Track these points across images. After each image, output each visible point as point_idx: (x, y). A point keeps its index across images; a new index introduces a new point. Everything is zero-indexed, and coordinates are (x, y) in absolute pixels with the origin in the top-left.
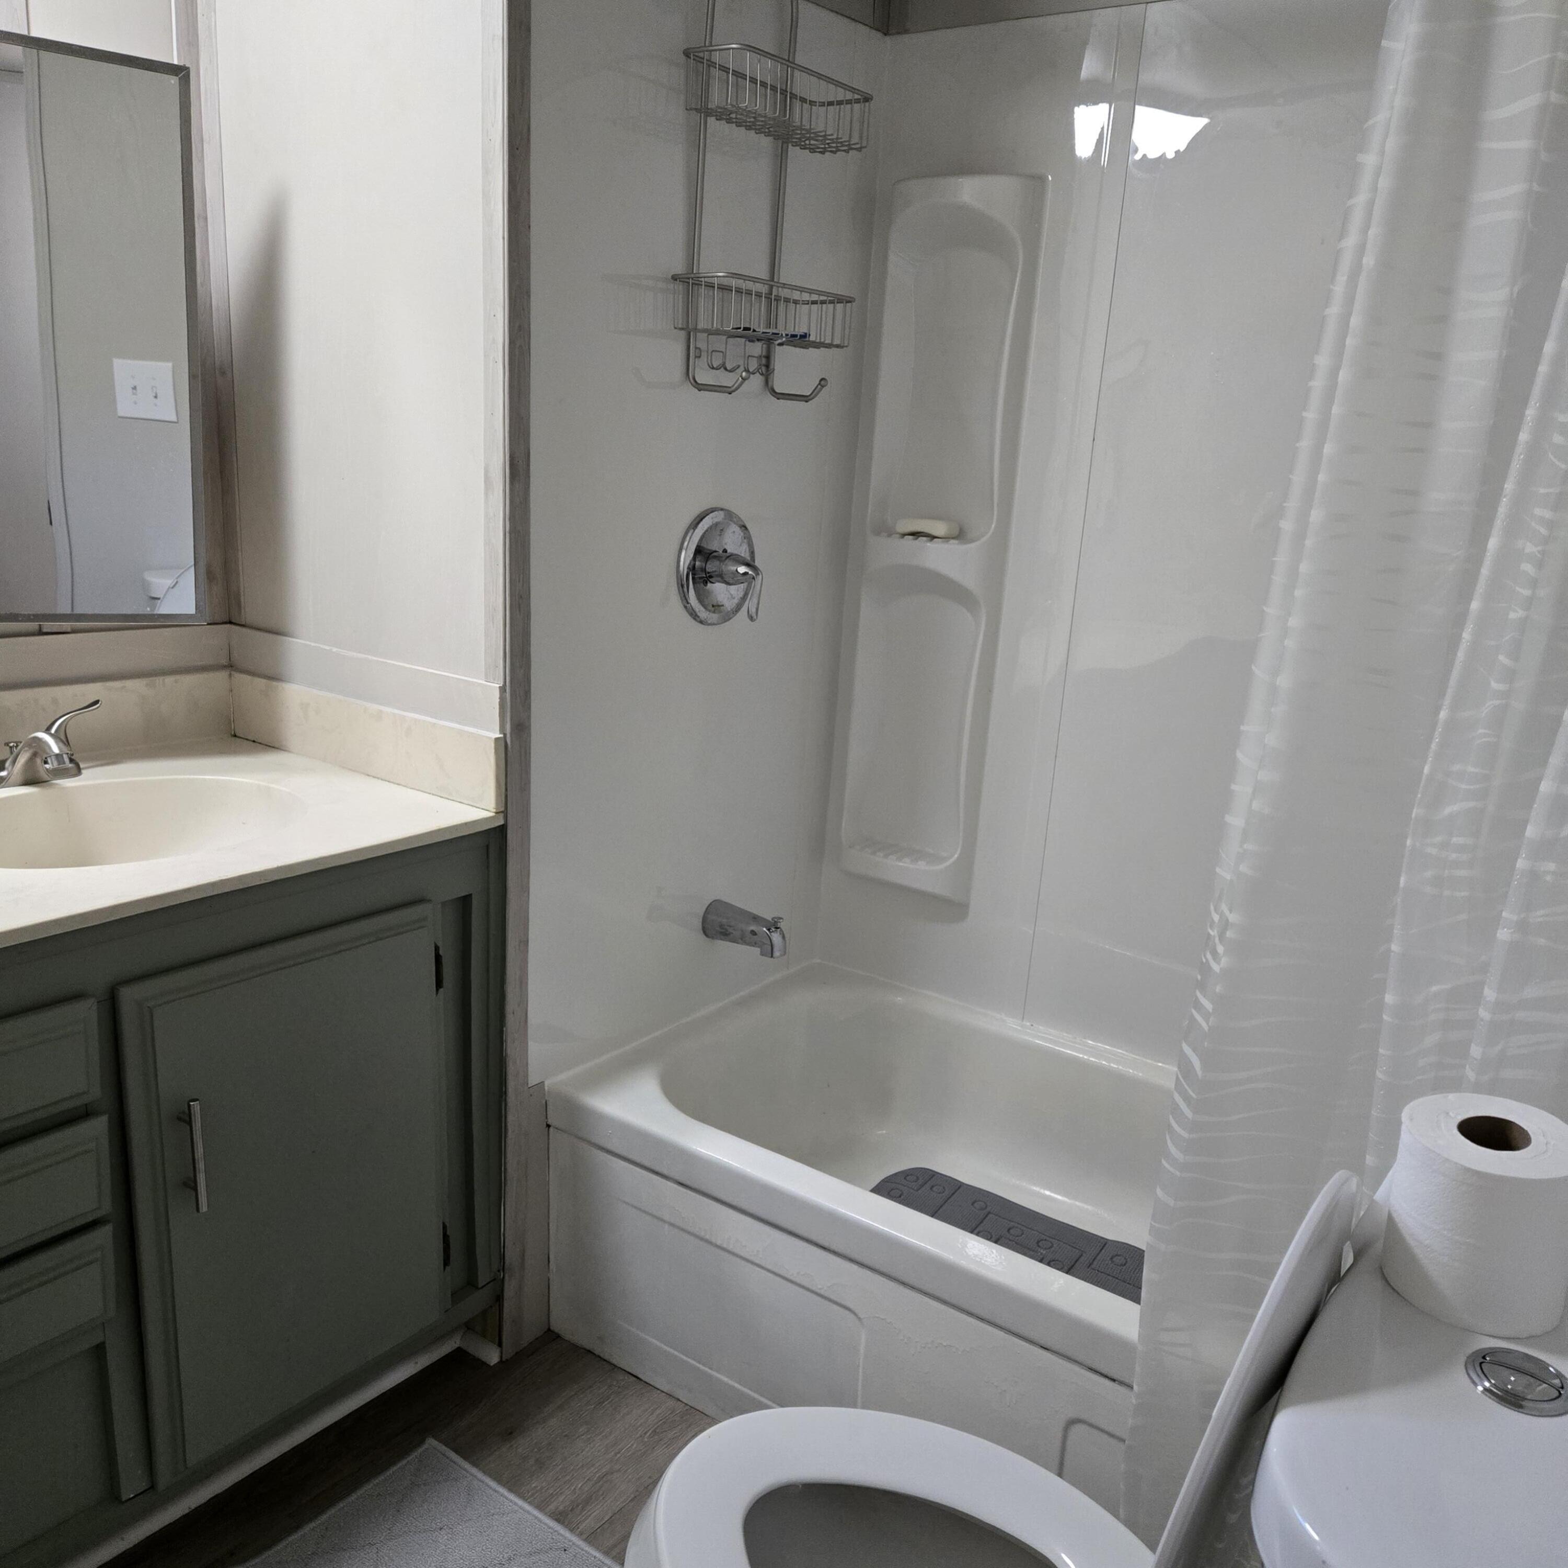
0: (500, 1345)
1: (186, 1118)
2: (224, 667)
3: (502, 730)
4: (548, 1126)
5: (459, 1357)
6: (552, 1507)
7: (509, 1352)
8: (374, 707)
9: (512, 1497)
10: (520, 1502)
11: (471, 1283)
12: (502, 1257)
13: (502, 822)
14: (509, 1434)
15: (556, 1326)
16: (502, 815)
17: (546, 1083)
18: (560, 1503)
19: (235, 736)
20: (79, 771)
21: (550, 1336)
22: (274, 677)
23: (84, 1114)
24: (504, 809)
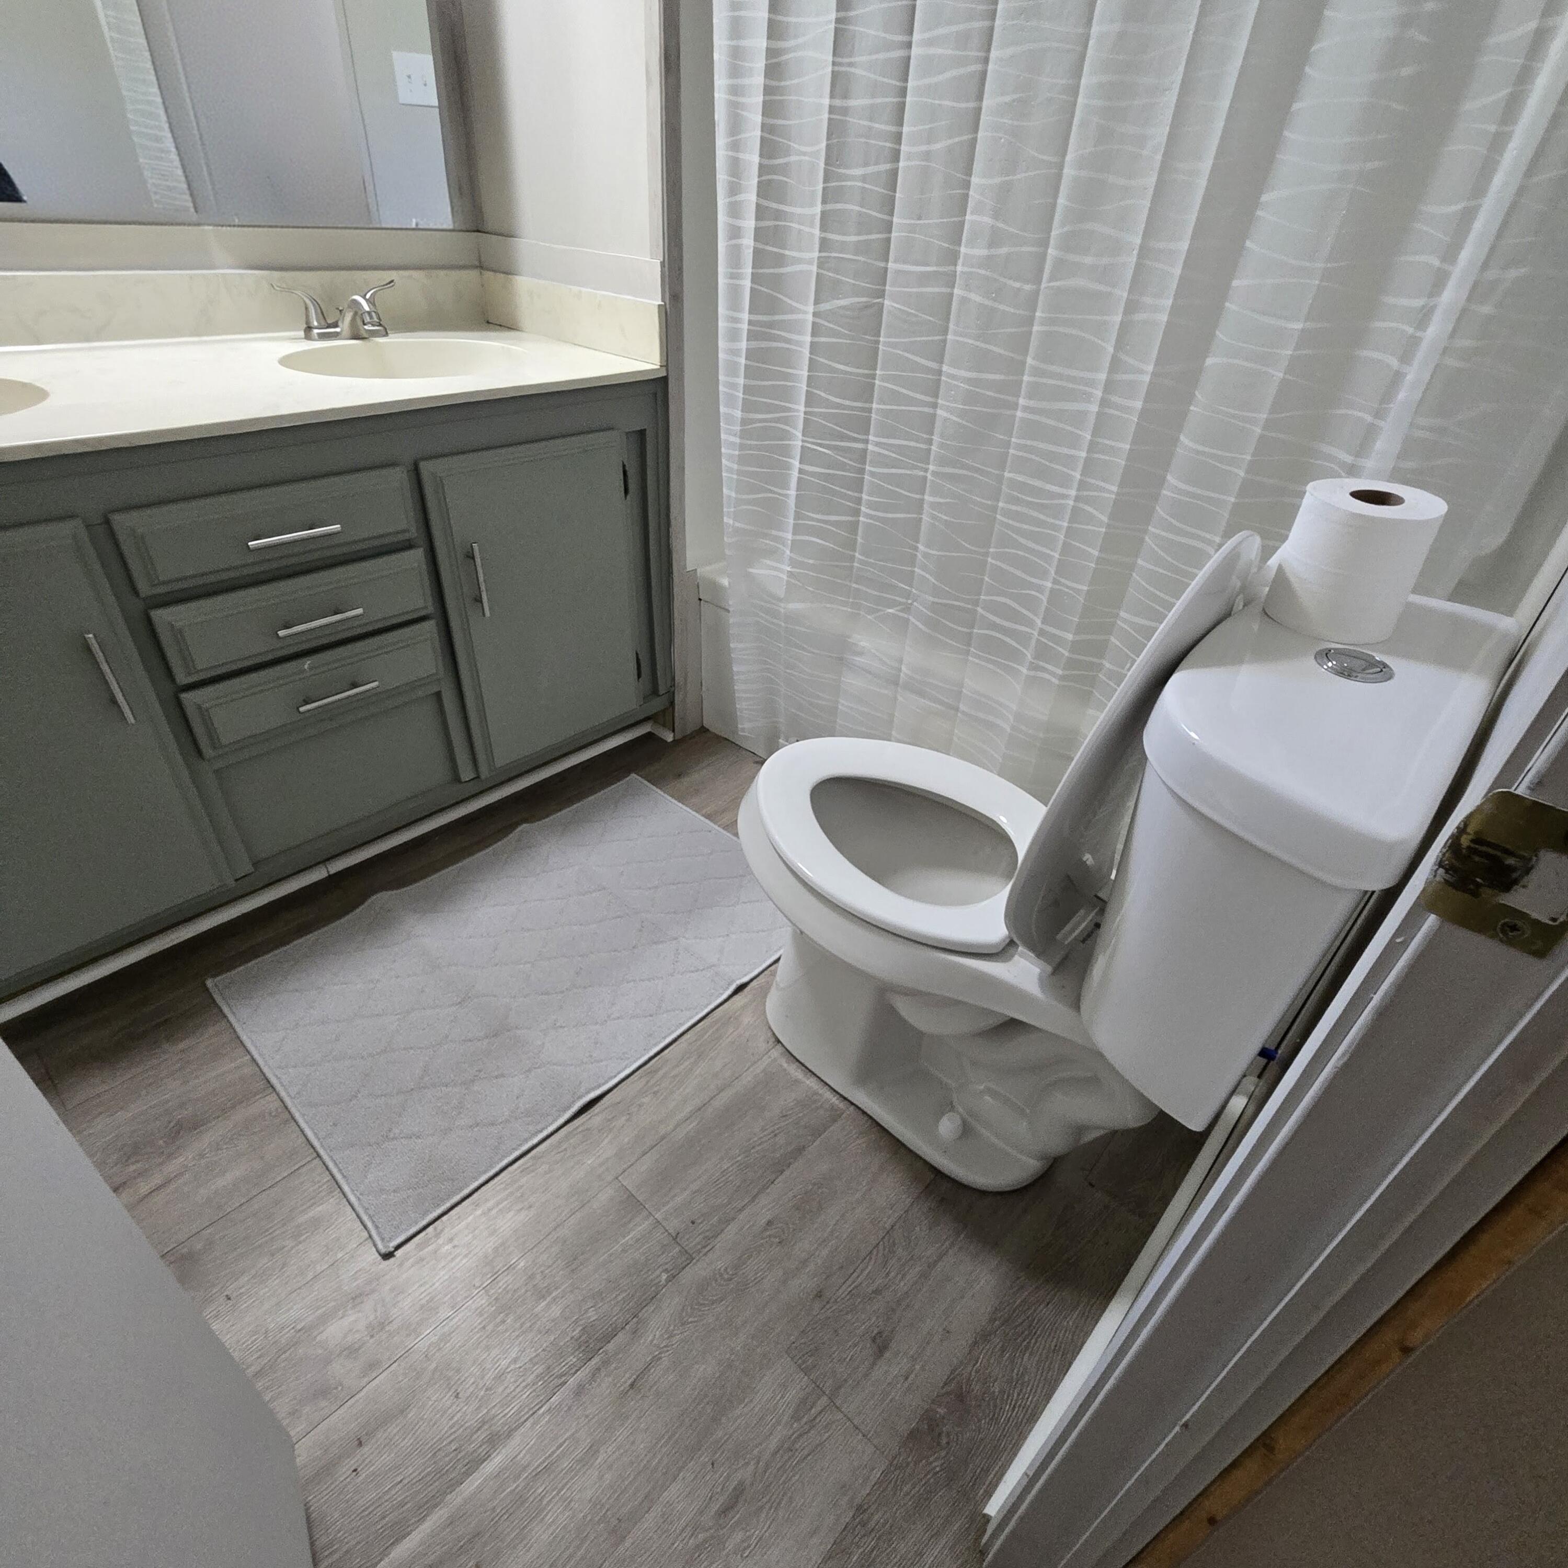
0: (673, 731)
1: (471, 556)
2: (477, 267)
3: (663, 300)
4: (700, 600)
5: (649, 736)
6: (704, 811)
7: (678, 736)
8: (575, 289)
9: (680, 805)
10: (684, 807)
11: (655, 692)
12: (673, 679)
13: (664, 374)
14: (679, 776)
15: (706, 724)
16: (664, 368)
17: (698, 571)
18: (708, 810)
19: (488, 322)
20: (386, 334)
21: (703, 730)
22: (509, 272)
23: (408, 546)
24: (666, 365)
